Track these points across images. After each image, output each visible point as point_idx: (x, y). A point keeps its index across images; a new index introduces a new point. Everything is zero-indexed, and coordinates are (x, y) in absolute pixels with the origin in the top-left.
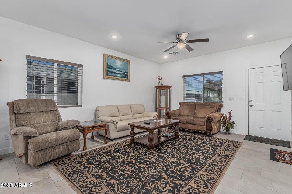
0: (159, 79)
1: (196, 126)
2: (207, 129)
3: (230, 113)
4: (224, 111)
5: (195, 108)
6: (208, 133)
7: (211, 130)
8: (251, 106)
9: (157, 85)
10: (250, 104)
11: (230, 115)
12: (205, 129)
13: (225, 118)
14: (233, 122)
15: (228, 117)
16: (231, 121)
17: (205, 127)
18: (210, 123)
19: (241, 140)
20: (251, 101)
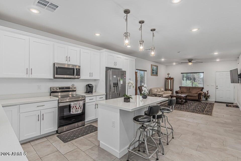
0: (168, 74)
1: (193, 97)
2: (198, 98)
3: (208, 91)
4: (205, 91)
5: (190, 89)
6: (199, 100)
7: (201, 99)
8: (217, 88)
9: (167, 77)
10: (217, 87)
11: (208, 92)
12: (197, 99)
13: (205, 94)
14: (209, 96)
15: (207, 93)
16: (208, 95)
17: (198, 97)
18: (200, 96)
19: (214, 103)
20: (217, 86)
